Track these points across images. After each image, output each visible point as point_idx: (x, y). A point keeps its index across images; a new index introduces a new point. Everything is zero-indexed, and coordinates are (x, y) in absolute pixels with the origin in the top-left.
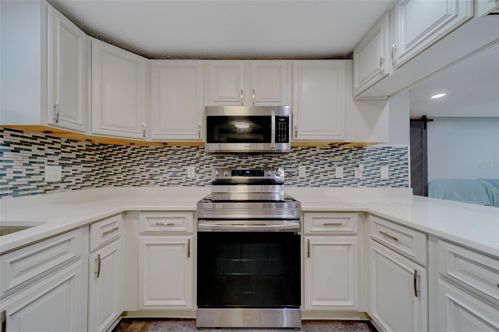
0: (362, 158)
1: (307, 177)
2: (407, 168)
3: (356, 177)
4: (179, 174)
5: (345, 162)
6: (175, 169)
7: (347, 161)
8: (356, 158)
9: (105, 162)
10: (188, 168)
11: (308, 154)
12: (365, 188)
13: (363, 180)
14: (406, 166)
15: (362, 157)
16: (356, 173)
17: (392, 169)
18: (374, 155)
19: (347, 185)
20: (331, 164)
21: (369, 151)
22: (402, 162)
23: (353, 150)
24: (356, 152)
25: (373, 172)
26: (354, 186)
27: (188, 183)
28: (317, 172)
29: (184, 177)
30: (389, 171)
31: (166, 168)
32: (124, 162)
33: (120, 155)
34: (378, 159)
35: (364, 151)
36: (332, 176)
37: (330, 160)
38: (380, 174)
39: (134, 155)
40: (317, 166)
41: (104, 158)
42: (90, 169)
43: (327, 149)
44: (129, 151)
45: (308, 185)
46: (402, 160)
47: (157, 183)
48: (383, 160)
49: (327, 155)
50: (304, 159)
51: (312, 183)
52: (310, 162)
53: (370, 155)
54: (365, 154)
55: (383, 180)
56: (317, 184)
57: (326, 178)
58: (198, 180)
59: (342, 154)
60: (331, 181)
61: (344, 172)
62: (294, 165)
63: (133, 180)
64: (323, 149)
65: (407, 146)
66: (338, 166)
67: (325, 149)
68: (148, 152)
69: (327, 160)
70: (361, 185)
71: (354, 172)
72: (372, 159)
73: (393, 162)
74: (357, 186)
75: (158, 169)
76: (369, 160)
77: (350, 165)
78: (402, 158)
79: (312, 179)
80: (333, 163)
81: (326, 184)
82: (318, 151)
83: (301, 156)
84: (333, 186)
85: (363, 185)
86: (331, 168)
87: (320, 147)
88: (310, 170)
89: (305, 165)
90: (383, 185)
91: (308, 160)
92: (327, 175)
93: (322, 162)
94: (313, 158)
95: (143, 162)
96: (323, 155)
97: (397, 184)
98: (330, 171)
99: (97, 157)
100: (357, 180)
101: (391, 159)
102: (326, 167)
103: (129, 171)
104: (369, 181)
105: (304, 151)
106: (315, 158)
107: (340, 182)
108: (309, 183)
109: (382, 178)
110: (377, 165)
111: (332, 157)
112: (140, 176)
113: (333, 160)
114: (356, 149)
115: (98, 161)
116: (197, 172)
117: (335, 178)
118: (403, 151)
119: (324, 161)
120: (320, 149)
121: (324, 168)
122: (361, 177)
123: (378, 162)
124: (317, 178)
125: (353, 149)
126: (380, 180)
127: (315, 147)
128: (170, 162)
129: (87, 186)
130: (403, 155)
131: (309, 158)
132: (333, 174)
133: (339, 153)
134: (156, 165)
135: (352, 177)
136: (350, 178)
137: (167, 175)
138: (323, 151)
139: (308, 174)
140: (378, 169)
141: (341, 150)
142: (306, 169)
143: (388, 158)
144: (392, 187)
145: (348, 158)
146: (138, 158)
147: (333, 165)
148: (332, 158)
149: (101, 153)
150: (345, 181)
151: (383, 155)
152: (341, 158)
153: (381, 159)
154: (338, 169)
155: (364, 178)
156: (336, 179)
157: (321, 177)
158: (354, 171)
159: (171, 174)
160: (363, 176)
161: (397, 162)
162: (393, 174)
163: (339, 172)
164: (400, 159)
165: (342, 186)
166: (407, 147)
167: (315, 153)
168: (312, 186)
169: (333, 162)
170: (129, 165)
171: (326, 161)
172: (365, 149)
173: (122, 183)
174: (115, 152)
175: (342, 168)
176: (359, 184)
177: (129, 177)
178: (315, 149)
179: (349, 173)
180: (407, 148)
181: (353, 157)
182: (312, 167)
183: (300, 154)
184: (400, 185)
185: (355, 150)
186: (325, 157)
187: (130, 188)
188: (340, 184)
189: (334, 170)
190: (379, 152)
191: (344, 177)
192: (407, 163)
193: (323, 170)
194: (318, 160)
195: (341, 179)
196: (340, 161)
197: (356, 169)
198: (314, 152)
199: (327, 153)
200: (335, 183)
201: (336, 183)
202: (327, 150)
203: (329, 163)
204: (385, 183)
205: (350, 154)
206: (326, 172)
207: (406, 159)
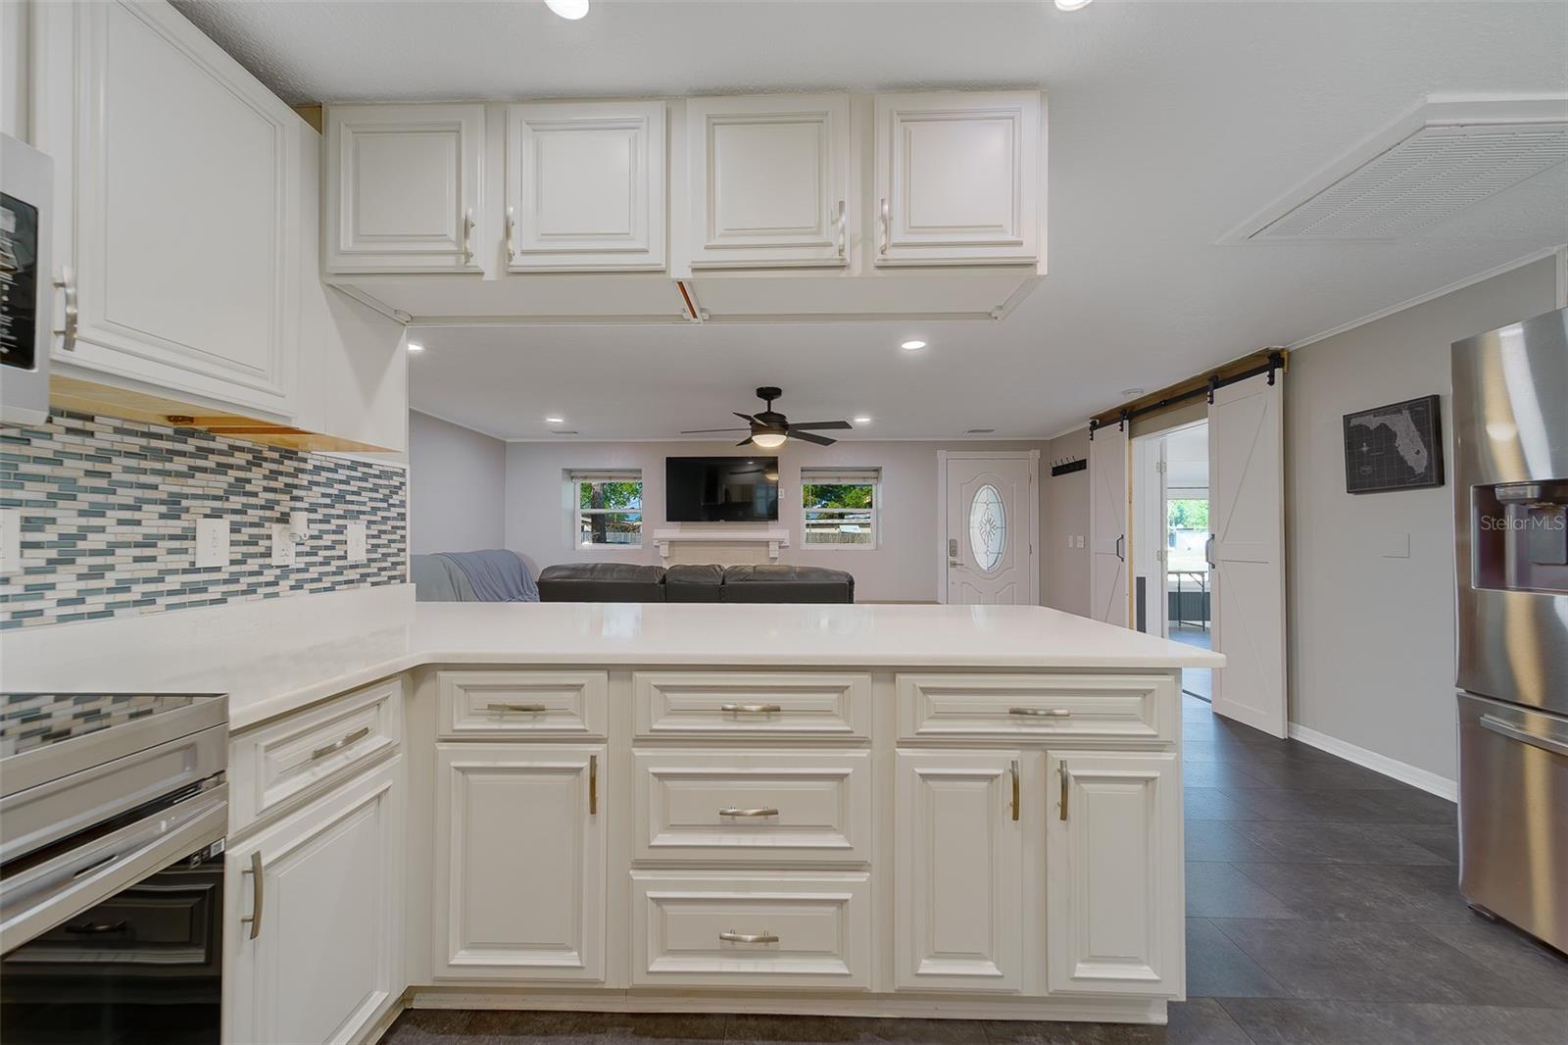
0: (296, 492)
1: (28, 571)
2: (404, 528)
3: (275, 560)
5: (236, 501)
7: (244, 500)
8: (274, 490)
12: (302, 595)
13: (299, 570)
14: (402, 524)
15: (296, 487)
16: (277, 543)
17: (374, 530)
18: (329, 483)
19: (244, 592)
20: (174, 507)
21: (318, 469)
22: (393, 512)
23: (266, 459)
24: (274, 467)
25: (327, 540)
26: (267, 596)
28: (95, 541)
30: (368, 536)
34: (340, 498)
35: (302, 465)
36: (182, 562)
37: (168, 487)
38: (343, 547)
40: (97, 511)
43: (159, 437)
45: (40, 613)
46: (394, 506)
48: (352, 502)
49: (158, 466)
51: (62, 602)
52: (54, 488)
53: (318, 484)
54: (304, 479)
55: (352, 567)
56: (96, 603)
57: (150, 570)
59: (222, 468)
60: (173, 582)
61: (233, 543)
64: (135, 433)
65: (404, 467)
66: (206, 516)
67: (144, 435)
69: (156, 487)
70: (292, 588)
71: (267, 543)
72: (324, 495)
73: (375, 510)
74: (276, 595)
76: (314, 501)
77: (254, 515)
78: (395, 499)
79: (66, 582)
80: (185, 503)
81: (148, 600)
82: (104, 439)
84: (182, 605)
85: (298, 586)
86: (174, 526)
87: (118, 423)
88: (49, 535)
89: (19, 503)
90: (352, 582)
91: (42, 479)
92: (153, 559)
93: (126, 496)
94: (73, 468)
96: (133, 463)
97: (384, 576)
98: (172, 537)
100: (278, 572)
101: (371, 499)
102: (151, 520)
104: (314, 573)
106: (88, 473)
107: (216, 582)
108: (48, 604)
109: (352, 559)
110: (339, 517)
111: (179, 474)
113: (186, 490)
114: (276, 455)
117: (193, 569)
118: (396, 481)
119: (139, 493)
120: (117, 430)
121: (138, 523)
122: (293, 562)
123: (339, 509)
124: (96, 573)
125: (267, 454)
126: (345, 568)
127: (91, 419)
130: (395, 490)
131: (45, 469)
132: (185, 551)
133: (211, 462)
135: (261, 561)
136: (253, 565)
138: (135, 443)
139: (37, 558)
140: (340, 530)
141: (221, 453)
142: (23, 529)
143: (365, 496)
144: (374, 584)
145: (248, 488)
147: (187, 510)
148: (182, 481)
150: (233, 579)
151: (354, 486)
152: (219, 483)
153: (348, 498)
154: (205, 527)
155: (301, 563)
156: (198, 571)
157: (124, 565)
158: (269, 537)
160: (298, 554)
161: (384, 509)
162: (375, 547)
163: (214, 543)
164: (391, 501)
165: (223, 601)
166: (404, 470)
167: (89, 445)
168: (62, 619)
169: (186, 497)
171: (149, 494)
172: (305, 460)
175: (223, 525)
176: (284, 584)
178: (89, 426)
179: (252, 546)
180: (403, 475)
181: (265, 483)
182: (67, 519)
184: (391, 578)
185: (273, 461)
186: (144, 472)
188: (215, 592)
189: (189, 535)
190: (342, 474)
191: (233, 562)
192: (404, 514)
193: (133, 534)
194: (103, 483)
195: (218, 569)
196: (216, 498)
197: (275, 529)
198: (78, 439)
199: (157, 455)
200: (193, 591)
201: (196, 589)
202: (155, 443)
203: (163, 502)
204: (353, 574)
205: (256, 474)
206: (149, 542)
207: (402, 504)
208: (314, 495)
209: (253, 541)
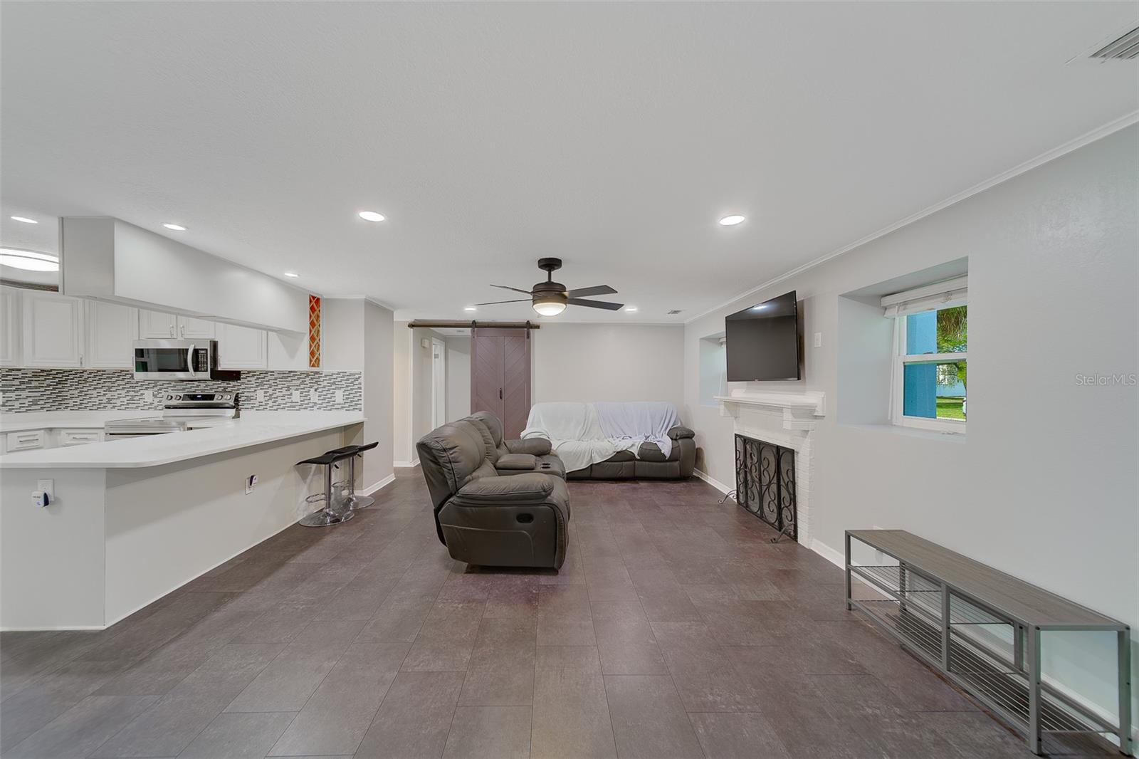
0: (319, 383)
1: (265, 401)
2: (361, 392)
3: (311, 401)
4: (137, 398)
5: (302, 386)
6: (133, 393)
7: (304, 386)
8: (312, 383)
9: (60, 386)
10: (146, 392)
11: (267, 379)
12: (321, 411)
13: (319, 404)
14: (360, 390)
15: (319, 381)
17: (347, 393)
18: (330, 379)
19: (304, 409)
20: (288, 388)
21: (326, 376)
22: (356, 387)
25: (329, 396)
26: (310, 410)
27: (146, 407)
28: (275, 396)
29: (141, 401)
30: (343, 395)
31: (123, 392)
32: (81, 386)
33: (76, 380)
34: (334, 383)
35: (321, 375)
36: (290, 400)
37: (287, 384)
38: (335, 398)
39: (90, 380)
40: (275, 390)
41: (59, 383)
42: (39, 394)
43: (285, 373)
44: (85, 375)
45: (267, 409)
46: (356, 385)
47: (114, 407)
48: (338, 384)
49: (285, 380)
50: (261, 384)
51: (270, 407)
52: (268, 386)
53: (327, 380)
54: (321, 379)
55: (337, 404)
56: (275, 408)
57: (284, 402)
58: (156, 404)
59: (299, 379)
60: (288, 405)
61: (300, 396)
62: (252, 389)
63: (90, 404)
64: (280, 373)
66: (295, 390)
67: (283, 373)
68: (105, 376)
69: (285, 384)
70: (317, 409)
71: (310, 396)
72: (328, 383)
73: (346, 386)
75: (115, 393)
76: (325, 385)
77: (306, 389)
78: (357, 382)
79: (270, 403)
81: (284, 408)
82: (276, 375)
83: (260, 381)
84: (290, 410)
85: (319, 408)
86: (289, 393)
88: (268, 394)
89: (263, 389)
90: (338, 409)
91: (266, 384)
92: (284, 399)
93: (280, 386)
94: (271, 382)
95: (100, 386)
96: (280, 380)
97: (351, 408)
98: (288, 395)
99: (48, 382)
101: (346, 383)
102: (284, 392)
103: (86, 395)
104: (324, 405)
105: (262, 376)
106: (273, 383)
107: (297, 405)
108: (268, 407)
109: (337, 402)
110: (333, 389)
112: (97, 400)
113: (291, 384)
115: (49, 386)
116: (154, 396)
117: (292, 402)
118: (357, 376)
119: (282, 386)
120: (278, 373)
121: (282, 392)
122: (316, 401)
123: (333, 387)
124: (275, 402)
125: (310, 374)
128: (128, 386)
129: (33, 410)
130: (357, 379)
131: (268, 383)
132: (291, 398)
133: (296, 378)
134: (114, 389)
135: (308, 401)
136: (306, 402)
137: (125, 399)
138: (281, 376)
139: (266, 398)
140: (334, 393)
142: (264, 394)
143: (343, 382)
144: (346, 410)
145: (305, 383)
146: (95, 383)
147: (291, 389)
148: (290, 382)
149: (54, 378)
150: (301, 405)
151: (339, 379)
152: (298, 382)
154: (294, 392)
155: (320, 402)
157: (280, 401)
159: (128, 398)
160: (319, 400)
161: (352, 386)
162: (347, 399)
163: (296, 396)
164: (354, 383)
165: (299, 410)
166: (360, 372)
168: (270, 410)
169: (291, 386)
170: (85, 389)
171: (284, 386)
173: (80, 408)
174: (71, 377)
175: (298, 392)
176: (315, 408)
177: (85, 401)
178: (273, 373)
179: (305, 396)
180: (360, 374)
181: (310, 381)
182: (270, 391)
183: (258, 379)
184: (354, 409)
185: (312, 375)
186: (282, 381)
187: (87, 412)
188: (297, 408)
189: (291, 394)
190: (335, 376)
191: (301, 401)
192: (361, 387)
193: (281, 394)
194: (275, 384)
195: (298, 402)
196: (297, 386)
198: (272, 376)
199: (285, 378)
201: (293, 407)
202: (284, 375)
203: (286, 387)
204: (339, 406)
205: (307, 379)
206: (284, 396)
207: (360, 384)
208: (325, 383)
209: (306, 396)
